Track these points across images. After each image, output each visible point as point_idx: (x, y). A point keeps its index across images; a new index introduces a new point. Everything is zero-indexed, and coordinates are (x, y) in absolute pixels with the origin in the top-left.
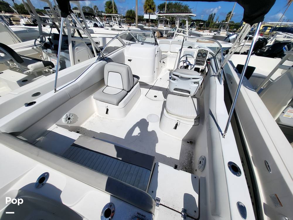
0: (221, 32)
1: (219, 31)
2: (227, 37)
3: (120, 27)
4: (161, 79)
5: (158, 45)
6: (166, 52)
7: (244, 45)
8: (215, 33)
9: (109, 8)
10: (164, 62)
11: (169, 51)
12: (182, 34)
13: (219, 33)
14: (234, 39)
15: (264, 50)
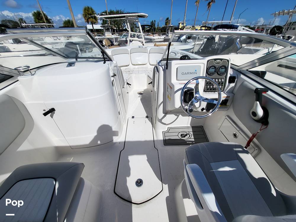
0: (169, 35)
1: (168, 34)
2: (178, 39)
3: (55, 40)
4: (133, 117)
5: (111, 60)
6: (127, 66)
7: (195, 44)
8: (165, 36)
9: (39, 19)
10: (128, 84)
11: (131, 64)
12: (136, 38)
13: (167, 36)
14: (185, 39)
15: (215, 47)
